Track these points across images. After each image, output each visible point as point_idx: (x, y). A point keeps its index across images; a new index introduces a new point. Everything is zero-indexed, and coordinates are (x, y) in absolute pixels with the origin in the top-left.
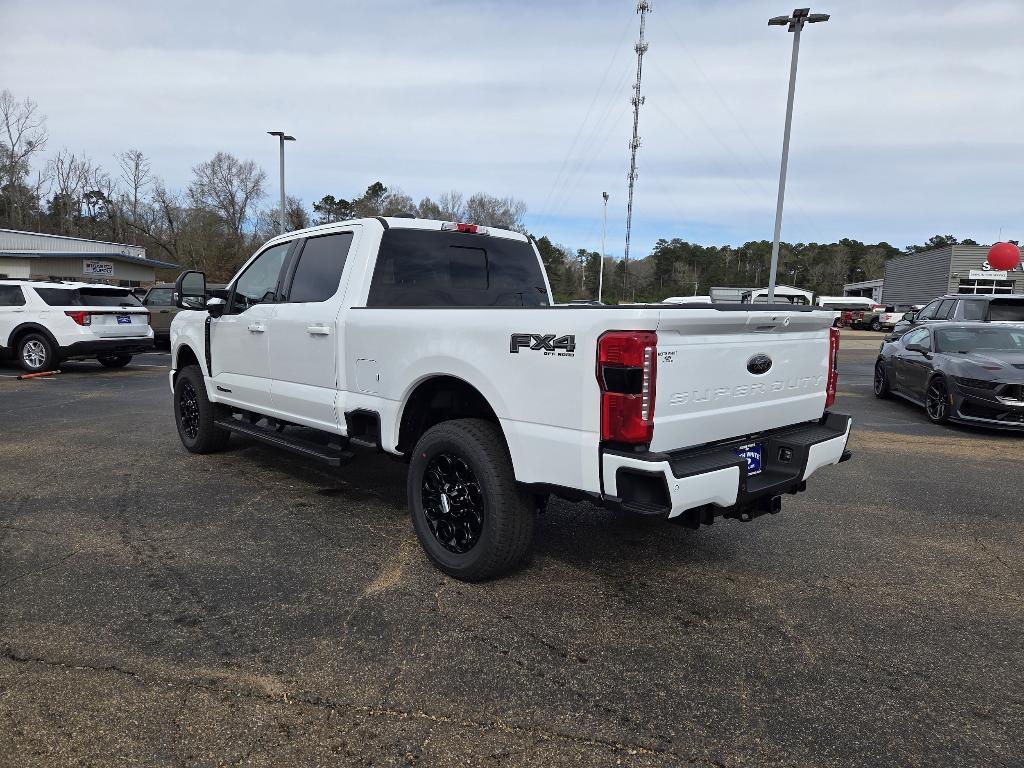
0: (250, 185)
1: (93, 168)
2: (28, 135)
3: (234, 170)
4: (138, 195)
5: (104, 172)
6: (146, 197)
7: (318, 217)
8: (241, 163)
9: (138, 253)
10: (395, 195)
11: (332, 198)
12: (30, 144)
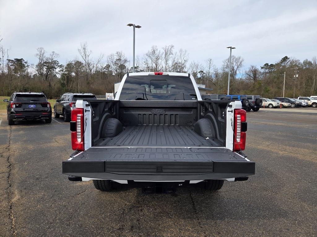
0: (239, 63)
1: (200, 64)
2: (185, 59)
3: (234, 60)
4: (210, 70)
5: (202, 65)
6: (212, 71)
7: (262, 71)
8: (237, 57)
9: (203, 87)
10: (292, 60)
11: (268, 64)
12: (185, 61)
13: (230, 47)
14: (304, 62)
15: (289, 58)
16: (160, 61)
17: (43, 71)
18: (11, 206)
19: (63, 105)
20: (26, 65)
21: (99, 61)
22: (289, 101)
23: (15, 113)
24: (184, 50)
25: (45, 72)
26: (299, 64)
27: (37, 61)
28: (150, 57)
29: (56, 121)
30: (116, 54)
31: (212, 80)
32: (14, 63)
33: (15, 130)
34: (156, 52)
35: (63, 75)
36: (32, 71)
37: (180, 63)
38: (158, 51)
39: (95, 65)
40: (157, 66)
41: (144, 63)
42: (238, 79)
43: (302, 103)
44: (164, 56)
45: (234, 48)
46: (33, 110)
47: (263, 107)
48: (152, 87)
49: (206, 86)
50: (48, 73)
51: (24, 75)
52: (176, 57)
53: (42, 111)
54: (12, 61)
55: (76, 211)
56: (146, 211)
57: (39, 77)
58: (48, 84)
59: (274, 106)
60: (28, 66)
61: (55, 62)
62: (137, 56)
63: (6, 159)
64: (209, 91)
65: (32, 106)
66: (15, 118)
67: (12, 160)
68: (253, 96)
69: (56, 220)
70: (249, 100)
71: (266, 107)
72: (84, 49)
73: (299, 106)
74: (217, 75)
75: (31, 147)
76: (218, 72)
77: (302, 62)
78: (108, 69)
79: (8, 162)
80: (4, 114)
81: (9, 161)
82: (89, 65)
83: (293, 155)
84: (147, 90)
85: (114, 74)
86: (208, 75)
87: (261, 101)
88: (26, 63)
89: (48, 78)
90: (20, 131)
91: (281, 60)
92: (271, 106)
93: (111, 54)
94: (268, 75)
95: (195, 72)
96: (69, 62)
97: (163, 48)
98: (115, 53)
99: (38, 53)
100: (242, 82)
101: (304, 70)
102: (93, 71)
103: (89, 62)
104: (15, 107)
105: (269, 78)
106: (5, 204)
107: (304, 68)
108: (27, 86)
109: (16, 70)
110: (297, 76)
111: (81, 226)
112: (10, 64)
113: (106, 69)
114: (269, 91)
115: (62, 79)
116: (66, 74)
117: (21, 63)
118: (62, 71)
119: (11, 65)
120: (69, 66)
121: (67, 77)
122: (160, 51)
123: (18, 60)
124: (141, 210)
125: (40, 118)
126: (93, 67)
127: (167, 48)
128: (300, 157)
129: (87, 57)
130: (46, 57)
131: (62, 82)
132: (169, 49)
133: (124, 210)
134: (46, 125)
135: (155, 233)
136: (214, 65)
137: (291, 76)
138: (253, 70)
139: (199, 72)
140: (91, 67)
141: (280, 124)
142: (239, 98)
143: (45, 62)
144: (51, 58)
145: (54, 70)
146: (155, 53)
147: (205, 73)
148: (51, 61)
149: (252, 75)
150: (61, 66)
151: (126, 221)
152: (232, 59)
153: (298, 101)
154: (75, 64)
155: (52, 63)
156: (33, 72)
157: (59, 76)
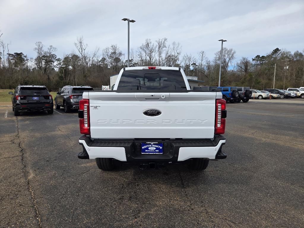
0: (231, 56)
1: (192, 57)
2: (178, 51)
3: (226, 52)
4: (202, 63)
5: (195, 58)
6: (204, 63)
7: (254, 63)
8: (228, 49)
9: (195, 79)
10: (284, 52)
11: (259, 56)
12: (178, 53)
13: (222, 40)
14: (295, 54)
15: (280, 50)
16: (153, 54)
17: (42, 65)
18: (28, 182)
19: (63, 97)
20: (25, 59)
21: (95, 55)
22: (279, 92)
23: (20, 105)
24: (177, 43)
25: (43, 66)
26: (290, 55)
27: (35, 55)
28: (144, 50)
29: (58, 112)
30: (111, 48)
31: (205, 72)
32: (14, 57)
33: (22, 120)
34: (150, 44)
35: (61, 69)
36: (31, 64)
37: (173, 56)
38: (152, 44)
39: (91, 58)
40: (150, 59)
41: (138, 56)
42: (230, 71)
43: (291, 94)
44: (157, 49)
45: (225, 41)
46: (37, 101)
47: (252, 98)
48: (146, 80)
49: (198, 79)
50: (46, 66)
51: (24, 69)
52: (169, 50)
53: (45, 103)
54: (12, 55)
55: (84, 186)
56: (141, 186)
57: (38, 71)
58: (47, 77)
59: (264, 97)
60: (27, 60)
61: (53, 56)
62: (132, 50)
63: (18, 145)
64: (202, 83)
65: (36, 98)
66: (21, 109)
67: (23, 146)
68: (243, 88)
69: (67, 192)
70: (239, 92)
71: (256, 98)
72: (81, 43)
73: (288, 97)
74: (209, 67)
75: (38, 135)
76: (210, 64)
77: (293, 53)
78: (104, 62)
79: (20, 148)
80: (8, 106)
81: (21, 146)
82: (85, 58)
83: (275, 142)
84: (142, 82)
85: (109, 67)
86: (200, 67)
87: (251, 93)
88: (25, 57)
89: (46, 71)
90: (25, 121)
91: (272, 52)
92: (260, 97)
93: (106, 47)
94: (259, 66)
95: (188, 64)
96: (66, 55)
97: (156, 41)
98: (110, 46)
99: (37, 47)
100: (233, 74)
101: (295, 61)
102: (89, 64)
103: (85, 55)
104: (20, 99)
105: (260, 70)
106: (23, 180)
107: (295, 59)
108: (27, 79)
109: (16, 64)
110: (287, 68)
111: (89, 197)
112: (11, 58)
113: (102, 63)
114: (259, 82)
115: (60, 72)
116: (64, 68)
117: (21, 57)
118: (60, 64)
119: (11, 60)
120: (66, 59)
121: (65, 70)
122: (154, 44)
123: (17, 54)
124: (138, 185)
125: (43, 109)
126: (89, 60)
127: (161, 41)
128: (281, 143)
129: (83, 51)
130: (45, 51)
131: (60, 75)
132: (162, 42)
133: (124, 185)
134: (49, 116)
135: (149, 202)
136: (206, 58)
137: (282, 68)
138: (244, 62)
139: (192, 65)
140: (87, 60)
141: (267, 114)
142: (229, 90)
143: (44, 56)
144: (49, 51)
145: (52, 63)
146: (148, 46)
147: (197, 66)
148: (49, 55)
149: (243, 67)
150: (58, 60)
151: (126, 193)
152: (224, 51)
153: (287, 92)
154: (72, 58)
155: (49, 57)
156: (32, 66)
157: (56, 69)
